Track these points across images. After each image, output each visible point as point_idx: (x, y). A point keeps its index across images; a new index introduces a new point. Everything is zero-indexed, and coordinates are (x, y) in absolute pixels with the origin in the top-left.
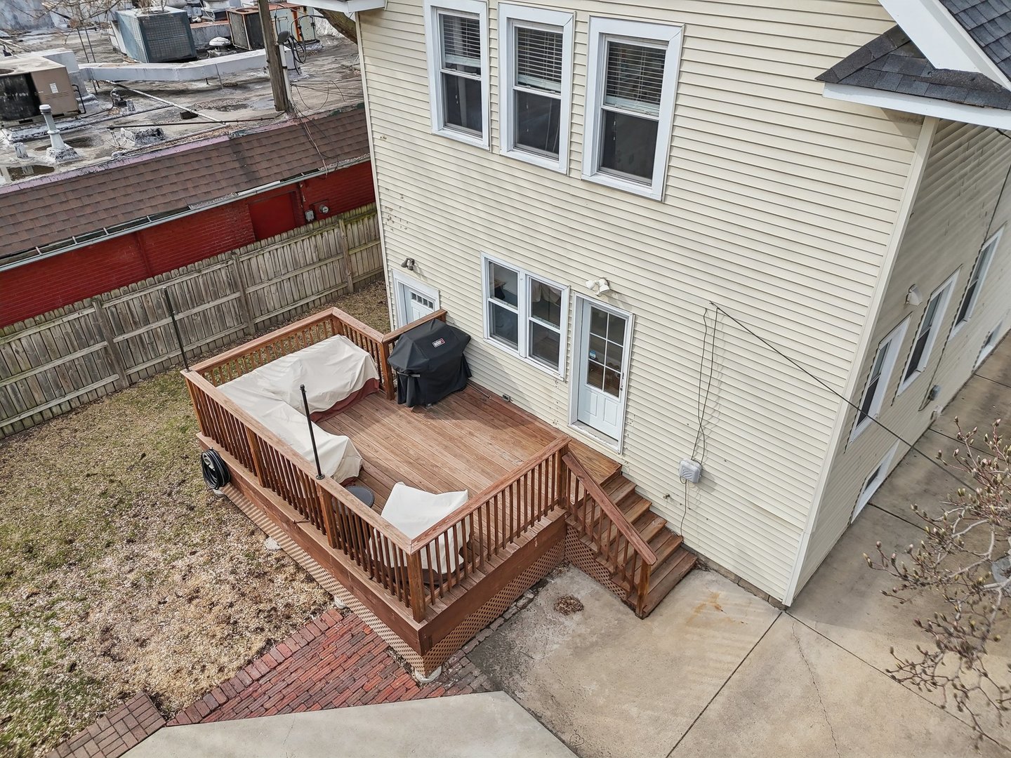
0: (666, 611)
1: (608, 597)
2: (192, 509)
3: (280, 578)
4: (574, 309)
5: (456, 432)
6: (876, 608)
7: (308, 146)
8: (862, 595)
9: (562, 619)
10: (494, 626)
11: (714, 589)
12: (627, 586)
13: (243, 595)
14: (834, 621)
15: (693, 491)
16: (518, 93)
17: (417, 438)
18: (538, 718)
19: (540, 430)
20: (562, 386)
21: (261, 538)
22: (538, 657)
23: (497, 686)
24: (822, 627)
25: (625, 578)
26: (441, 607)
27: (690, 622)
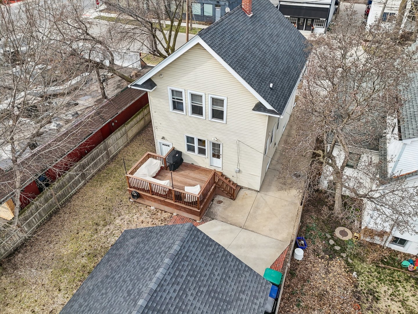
0: (238, 198)
1: (226, 198)
2: (128, 206)
3: (159, 214)
4: (209, 143)
5: (185, 174)
6: (273, 188)
7: (114, 107)
8: (271, 186)
9: (220, 205)
10: (208, 209)
11: (245, 192)
12: (230, 195)
13: (153, 219)
14: (267, 191)
15: (238, 174)
16: (192, 105)
17: (178, 177)
18: (223, 222)
19: (203, 169)
20: (207, 159)
21: (149, 207)
22: (218, 212)
23: (213, 219)
24: (265, 193)
25: (230, 194)
26: (202, 207)
27: (243, 198)
